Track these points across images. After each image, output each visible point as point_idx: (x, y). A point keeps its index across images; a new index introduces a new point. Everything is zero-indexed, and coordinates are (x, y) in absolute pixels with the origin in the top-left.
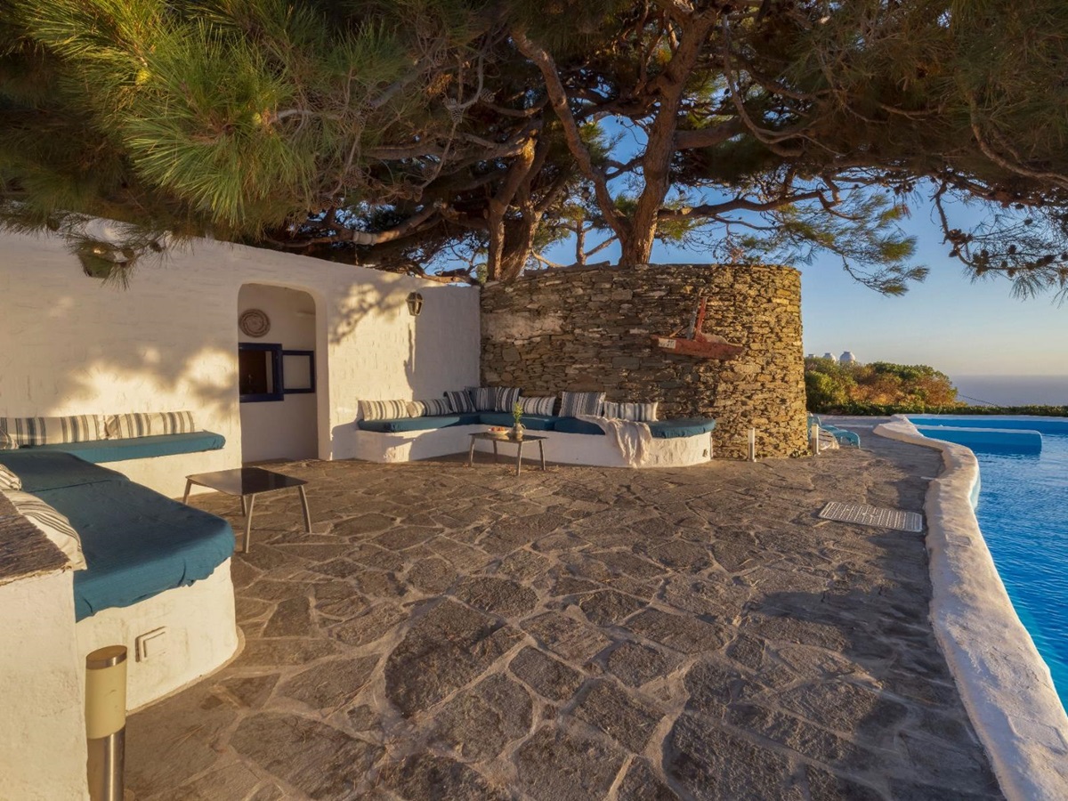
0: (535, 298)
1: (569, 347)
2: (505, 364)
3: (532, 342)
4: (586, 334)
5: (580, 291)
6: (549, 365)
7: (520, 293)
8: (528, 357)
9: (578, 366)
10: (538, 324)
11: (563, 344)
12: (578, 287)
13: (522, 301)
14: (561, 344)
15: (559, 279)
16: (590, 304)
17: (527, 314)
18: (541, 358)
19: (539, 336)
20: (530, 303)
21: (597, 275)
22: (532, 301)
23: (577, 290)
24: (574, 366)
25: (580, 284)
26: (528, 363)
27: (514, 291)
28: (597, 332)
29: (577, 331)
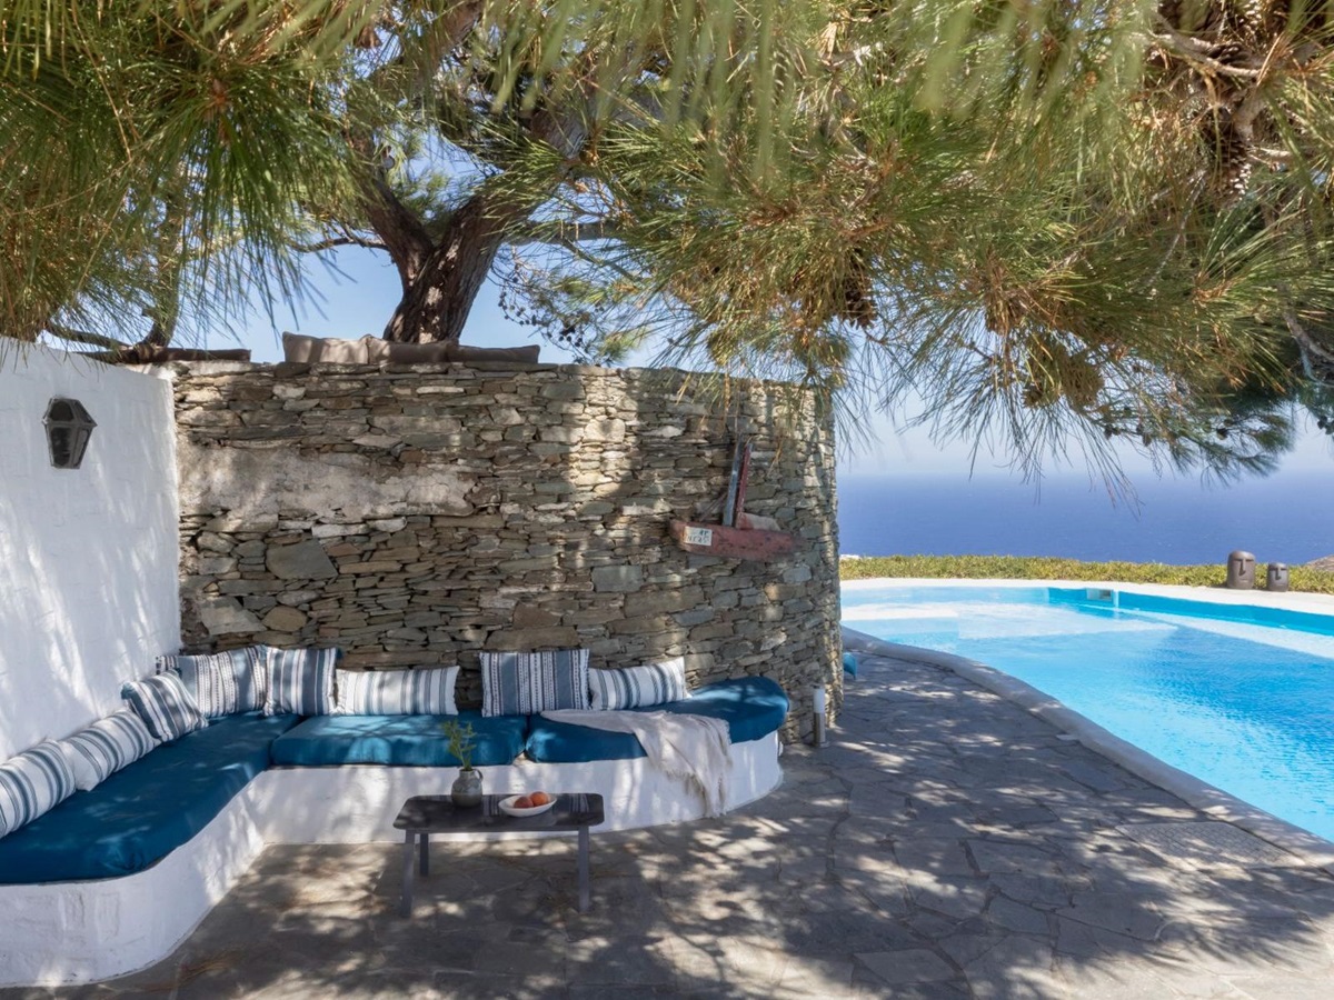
0: (379, 421)
1: (489, 546)
2: (277, 585)
3: (374, 530)
4: (531, 514)
5: (516, 418)
6: (430, 587)
7: (329, 403)
8: (363, 568)
9: (513, 590)
10: (394, 488)
11: (471, 539)
12: (509, 406)
13: (338, 427)
14: (466, 540)
15: (457, 382)
16: (538, 448)
17: (356, 459)
18: (403, 570)
19: (396, 516)
20: (362, 433)
21: (554, 382)
22: (370, 428)
23: (504, 412)
24: (504, 590)
25: (513, 400)
26: (360, 583)
27: (307, 396)
28: (557, 512)
29: (508, 509)
